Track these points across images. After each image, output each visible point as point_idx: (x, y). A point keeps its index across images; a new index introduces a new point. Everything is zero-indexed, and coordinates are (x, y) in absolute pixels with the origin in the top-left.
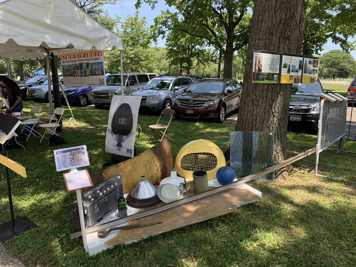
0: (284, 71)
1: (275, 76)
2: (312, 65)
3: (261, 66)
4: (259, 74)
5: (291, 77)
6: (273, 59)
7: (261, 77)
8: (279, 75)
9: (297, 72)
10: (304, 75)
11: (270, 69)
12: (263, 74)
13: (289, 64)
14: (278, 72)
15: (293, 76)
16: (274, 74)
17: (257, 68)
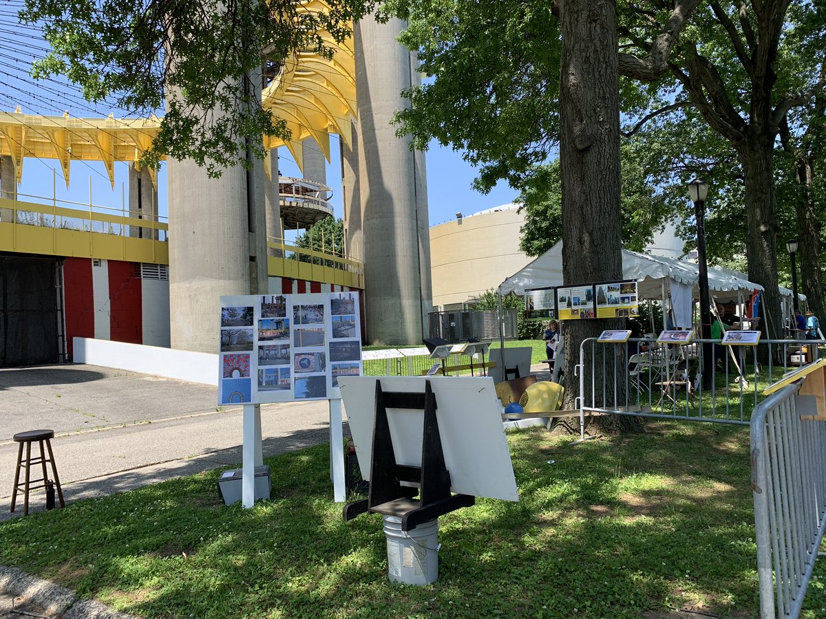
0: (562, 307)
1: (550, 312)
2: (619, 292)
3: (533, 303)
4: (531, 312)
5: (573, 311)
6: (546, 295)
7: (533, 314)
8: (556, 311)
9: (584, 304)
10: (598, 306)
11: (544, 305)
12: (536, 311)
13: (569, 297)
14: (553, 308)
15: (577, 310)
16: (548, 310)
17: (529, 306)
